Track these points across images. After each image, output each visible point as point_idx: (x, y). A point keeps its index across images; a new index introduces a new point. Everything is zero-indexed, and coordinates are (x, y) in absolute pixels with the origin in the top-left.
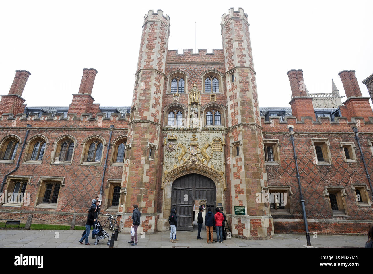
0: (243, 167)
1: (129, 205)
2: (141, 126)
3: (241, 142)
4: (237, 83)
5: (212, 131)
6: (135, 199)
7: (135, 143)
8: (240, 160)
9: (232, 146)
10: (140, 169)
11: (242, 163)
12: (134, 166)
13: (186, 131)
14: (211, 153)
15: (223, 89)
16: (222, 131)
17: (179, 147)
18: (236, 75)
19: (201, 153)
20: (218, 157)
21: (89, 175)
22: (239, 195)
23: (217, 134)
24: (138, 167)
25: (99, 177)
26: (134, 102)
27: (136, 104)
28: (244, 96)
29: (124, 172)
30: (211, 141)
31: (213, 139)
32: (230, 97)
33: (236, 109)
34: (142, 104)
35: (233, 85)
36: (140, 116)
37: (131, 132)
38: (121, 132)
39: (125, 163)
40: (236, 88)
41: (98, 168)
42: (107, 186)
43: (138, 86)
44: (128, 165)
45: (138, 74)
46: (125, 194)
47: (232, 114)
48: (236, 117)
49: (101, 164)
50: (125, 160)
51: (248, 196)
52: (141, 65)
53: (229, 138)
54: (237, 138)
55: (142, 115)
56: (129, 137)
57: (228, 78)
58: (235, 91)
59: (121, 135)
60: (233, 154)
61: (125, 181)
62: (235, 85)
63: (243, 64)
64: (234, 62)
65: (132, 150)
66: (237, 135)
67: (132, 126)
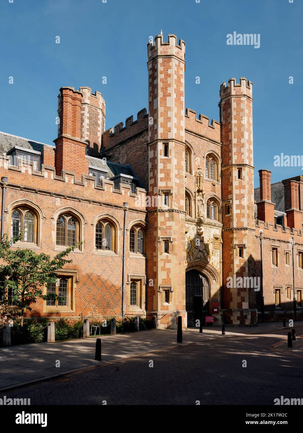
0: (247, 268)
1: (177, 303)
3: (247, 246)
4: (245, 183)
5: (213, 227)
6: (181, 298)
7: (176, 236)
8: (244, 261)
9: (237, 247)
10: (182, 266)
11: (246, 265)
12: (177, 262)
13: (193, 223)
14: (212, 250)
16: (220, 228)
17: (190, 241)
18: (245, 173)
19: (205, 249)
20: (216, 254)
21: (106, 268)
22: (241, 293)
23: (216, 230)
24: (180, 264)
25: (118, 271)
26: (165, 182)
27: (172, 187)
28: (249, 199)
29: (162, 267)
30: (212, 237)
31: (214, 235)
32: (237, 195)
33: (243, 211)
34: (178, 189)
35: (240, 183)
36: (177, 205)
37: (167, 222)
38: (135, 214)
39: (160, 257)
40: (244, 188)
41: (115, 259)
42: (128, 283)
43: (169, 161)
44: (169, 261)
45: (166, 142)
46: (172, 292)
47: (237, 214)
48: (242, 220)
49: (119, 255)
50: (161, 254)
51: (249, 293)
52: (170, 130)
53: (232, 238)
54: (242, 241)
55: (179, 203)
56: (162, 226)
57: (235, 173)
58: (242, 191)
59: (136, 219)
60: (236, 255)
61: (166, 277)
62: (243, 184)
63: (250, 162)
64: (243, 157)
65: (173, 245)
66: (242, 238)
67: (169, 215)
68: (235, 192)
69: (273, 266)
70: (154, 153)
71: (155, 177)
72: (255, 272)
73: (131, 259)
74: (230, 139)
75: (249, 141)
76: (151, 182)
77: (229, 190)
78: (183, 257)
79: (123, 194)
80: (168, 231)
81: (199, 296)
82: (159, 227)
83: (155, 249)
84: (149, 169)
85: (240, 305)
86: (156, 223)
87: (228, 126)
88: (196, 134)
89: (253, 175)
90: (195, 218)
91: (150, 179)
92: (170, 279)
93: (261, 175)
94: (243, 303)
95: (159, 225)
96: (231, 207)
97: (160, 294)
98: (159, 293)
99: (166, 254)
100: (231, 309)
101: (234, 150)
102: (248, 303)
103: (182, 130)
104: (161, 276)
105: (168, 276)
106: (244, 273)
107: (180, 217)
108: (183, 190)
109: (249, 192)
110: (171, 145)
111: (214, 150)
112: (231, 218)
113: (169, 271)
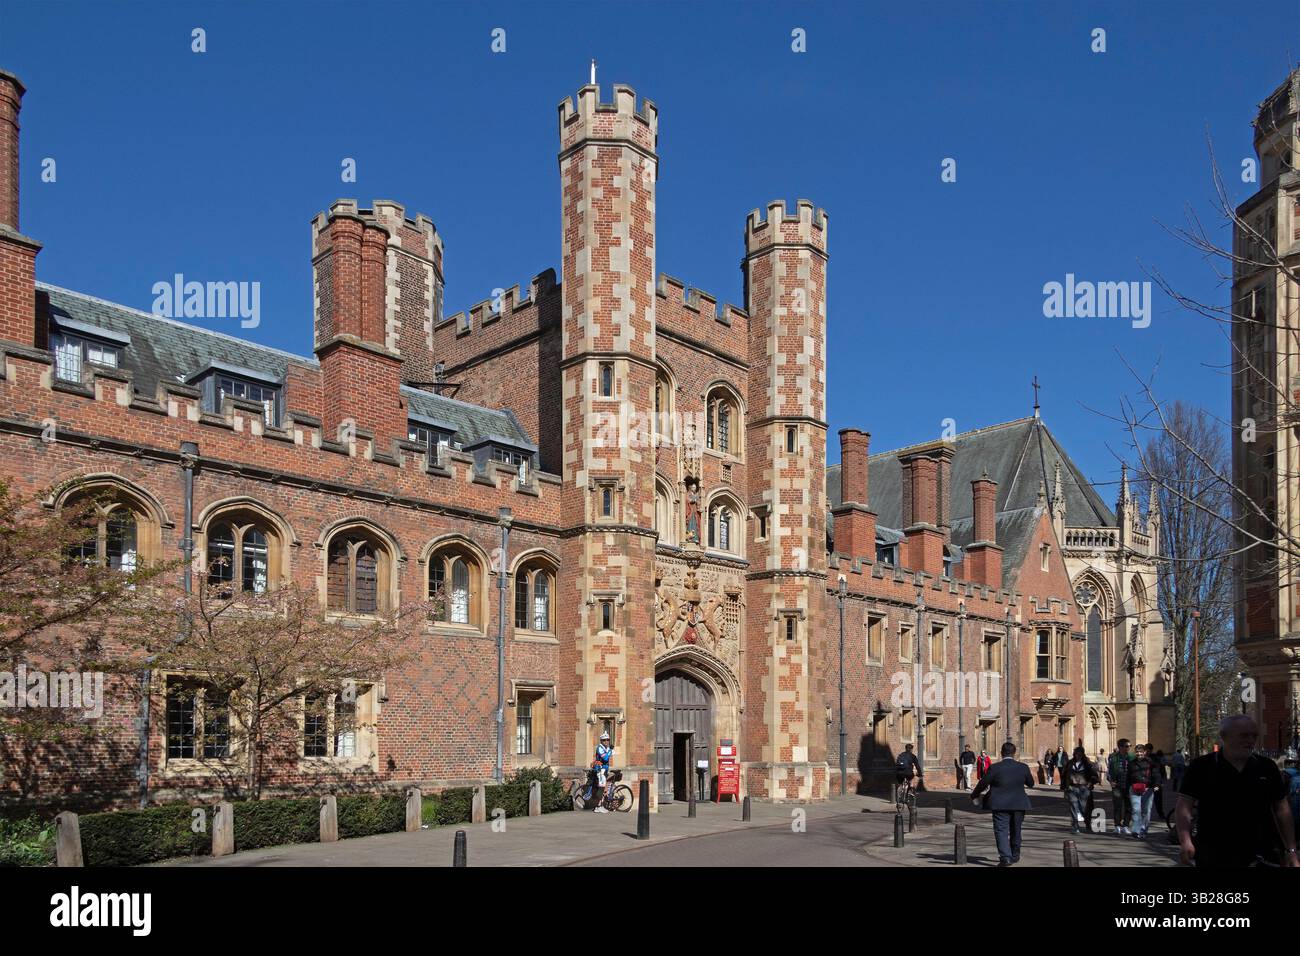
0: (805, 668)
1: (633, 750)
2: (640, 545)
3: (805, 614)
4: (803, 463)
5: (724, 567)
6: (643, 736)
7: (632, 592)
8: (798, 651)
9: (781, 616)
10: (646, 661)
11: (802, 659)
13: (674, 559)
14: (721, 623)
15: (743, 451)
17: (666, 602)
18: (803, 438)
19: (704, 622)
22: (791, 724)
23: (731, 575)
24: (642, 657)
25: (485, 674)
26: (605, 460)
27: (623, 472)
28: (814, 502)
29: (597, 665)
30: (721, 592)
31: (725, 587)
32: (783, 493)
33: (797, 531)
34: (638, 478)
35: (793, 463)
36: (636, 516)
37: (610, 557)
38: (528, 536)
39: (591, 641)
40: (802, 476)
41: (480, 644)
42: (511, 701)
43: (614, 407)
44: (615, 651)
45: (606, 359)
46: (621, 723)
47: (783, 539)
48: (795, 552)
49: (488, 634)
50: (595, 632)
51: (809, 725)
52: (617, 331)
53: (770, 595)
54: (793, 602)
55: (639, 511)
56: (597, 567)
57: (779, 437)
58: (798, 483)
59: (532, 547)
60: (780, 636)
61: (606, 689)
62: (799, 466)
63: (817, 412)
64: (801, 399)
65: (626, 611)
66: (795, 595)
67: (615, 540)
68: (780, 484)
69: (867, 661)
70: (578, 387)
71: (578, 445)
72: (825, 676)
73: (518, 643)
74: (768, 354)
75: (815, 360)
76: (568, 457)
77: (766, 477)
78: (648, 639)
79: (499, 485)
80: (612, 578)
81: (686, 731)
82: (590, 569)
83: (577, 621)
84: (564, 427)
85: (787, 753)
86: (581, 558)
87: (763, 321)
88: (683, 340)
89: (825, 445)
90: (681, 545)
91: (567, 451)
92: (618, 692)
93: (843, 443)
94: (795, 749)
95: (590, 563)
96: (769, 521)
97: (591, 729)
98: (589, 725)
99: (606, 633)
100: (766, 764)
101: (779, 381)
102: (806, 749)
103: (649, 331)
104: (594, 687)
105: (612, 685)
106: (798, 678)
107: (643, 546)
108: (651, 480)
109: (815, 487)
110: (621, 368)
111: (727, 377)
112: (769, 546)
113: (613, 674)
